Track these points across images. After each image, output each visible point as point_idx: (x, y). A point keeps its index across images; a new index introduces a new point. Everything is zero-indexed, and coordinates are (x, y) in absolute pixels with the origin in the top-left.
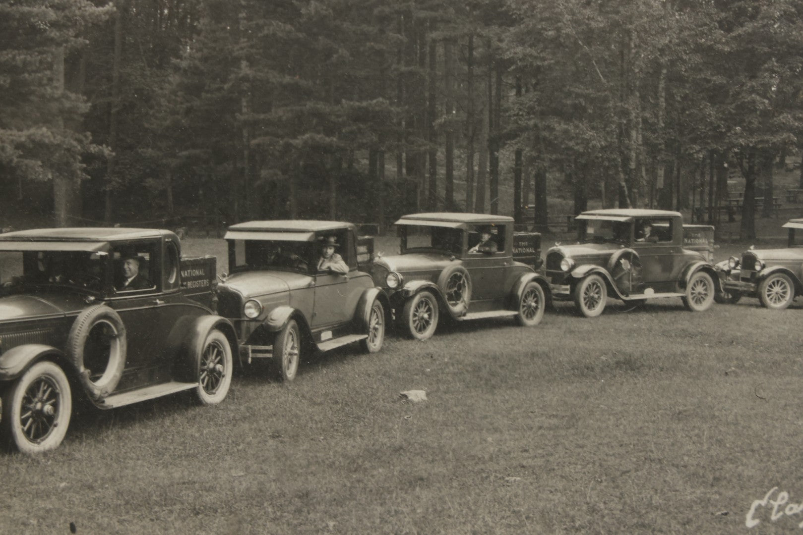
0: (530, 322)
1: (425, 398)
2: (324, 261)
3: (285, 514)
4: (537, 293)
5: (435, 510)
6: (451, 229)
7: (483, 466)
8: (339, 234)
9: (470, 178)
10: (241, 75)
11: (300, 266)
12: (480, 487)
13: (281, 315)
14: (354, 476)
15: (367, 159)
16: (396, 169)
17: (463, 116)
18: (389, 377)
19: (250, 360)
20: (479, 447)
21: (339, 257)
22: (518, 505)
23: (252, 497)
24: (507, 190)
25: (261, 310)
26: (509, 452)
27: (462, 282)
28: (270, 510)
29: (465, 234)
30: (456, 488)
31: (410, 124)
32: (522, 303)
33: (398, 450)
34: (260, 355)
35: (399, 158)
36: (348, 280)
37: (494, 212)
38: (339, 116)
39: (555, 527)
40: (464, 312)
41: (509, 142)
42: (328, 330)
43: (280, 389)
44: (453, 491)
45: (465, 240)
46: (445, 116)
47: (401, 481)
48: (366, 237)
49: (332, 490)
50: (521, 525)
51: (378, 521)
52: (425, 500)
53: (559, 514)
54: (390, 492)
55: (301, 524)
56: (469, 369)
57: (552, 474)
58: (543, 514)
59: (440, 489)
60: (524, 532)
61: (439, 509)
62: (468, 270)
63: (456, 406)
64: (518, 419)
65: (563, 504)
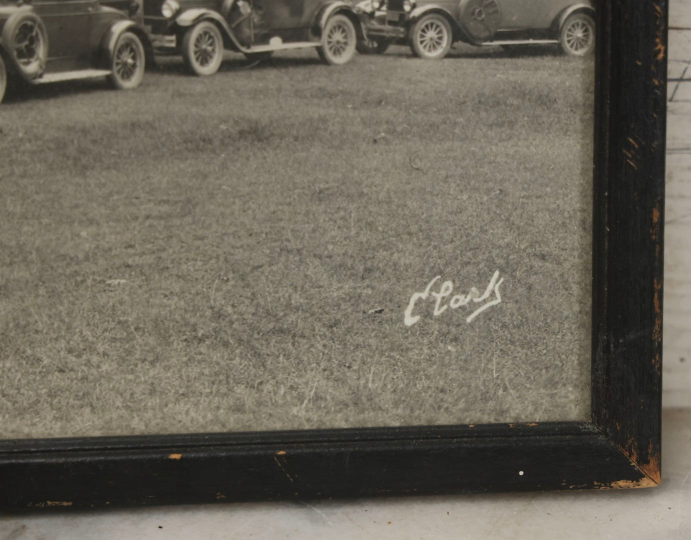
0: (128, 84)
4: (134, 47)
5: (17, 325)
7: (77, 268)
12: (75, 293)
20: (71, 244)
22: (124, 313)
26: (110, 249)
27: (34, 34)
30: (43, 296)
32: (115, 60)
39: (173, 338)
40: (40, 72)
44: (39, 300)
50: (130, 339)
53: (177, 322)
56: (52, 146)
57: (166, 274)
58: (156, 323)
59: (22, 299)
60: (133, 346)
61: (23, 323)
62: (41, 18)
63: (37, 193)
64: (118, 207)
65: (181, 309)
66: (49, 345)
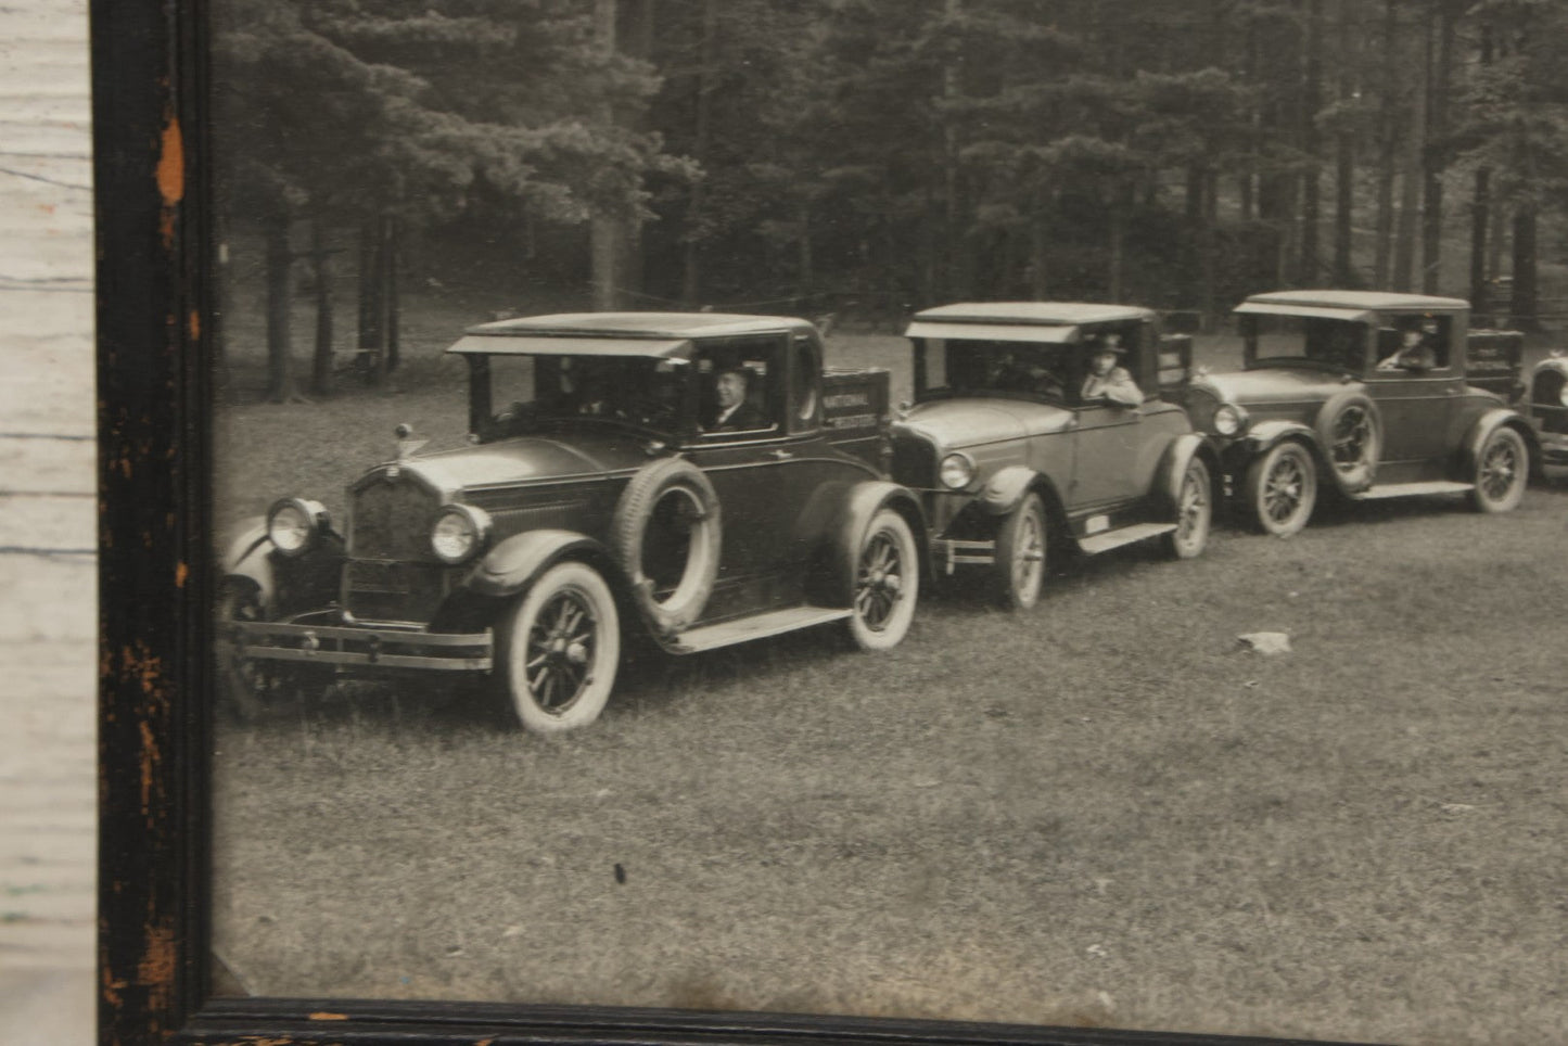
0: (1496, 506)
1: (1287, 648)
2: (1094, 382)
3: (1014, 861)
4: (1513, 449)
5: (1303, 863)
6: (1344, 323)
7: (1397, 782)
8: (1126, 328)
9: (1384, 222)
10: (945, 23)
11: (1050, 390)
12: (1392, 821)
13: (1011, 483)
14: (1147, 793)
15: (1183, 185)
16: (1238, 206)
17: (1375, 103)
18: (1218, 605)
19: (950, 569)
20: (1391, 744)
21: (1123, 373)
22: (1467, 857)
23: (951, 827)
24: (1456, 248)
25: (974, 474)
26: (1451, 756)
27: (1362, 425)
28: (985, 852)
29: (1372, 333)
30: (1343, 821)
31: (1269, 118)
32: (1483, 469)
33: (1233, 745)
34: (970, 559)
35: (1245, 184)
36: (1140, 419)
37: (1430, 289)
38: (1131, 103)
39: (1541, 902)
40: (1368, 482)
41: (1462, 153)
42: (1100, 513)
43: (1006, 624)
44: (1338, 828)
45: (1372, 344)
46: (1337, 103)
47: (1237, 806)
48: (1179, 336)
49: (1104, 819)
50: (1473, 897)
51: (1192, 879)
52: (1283, 843)
53: (1549, 877)
54: (1216, 826)
55: (1044, 881)
56: (1375, 594)
57: (1536, 800)
58: (1517, 875)
59: (1312, 822)
60: (1477, 910)
61: (1311, 860)
62: (1377, 402)
63: (1347, 664)
64: (1468, 692)
65: (1556, 857)
66: (1349, 898)
